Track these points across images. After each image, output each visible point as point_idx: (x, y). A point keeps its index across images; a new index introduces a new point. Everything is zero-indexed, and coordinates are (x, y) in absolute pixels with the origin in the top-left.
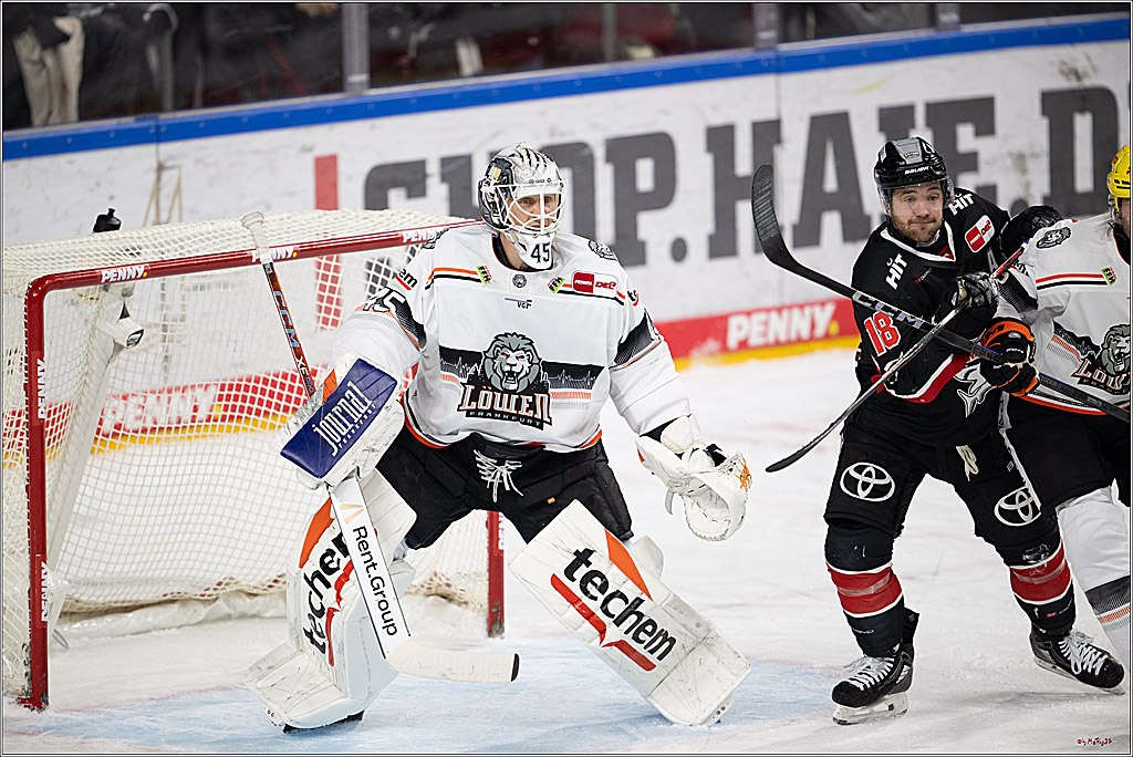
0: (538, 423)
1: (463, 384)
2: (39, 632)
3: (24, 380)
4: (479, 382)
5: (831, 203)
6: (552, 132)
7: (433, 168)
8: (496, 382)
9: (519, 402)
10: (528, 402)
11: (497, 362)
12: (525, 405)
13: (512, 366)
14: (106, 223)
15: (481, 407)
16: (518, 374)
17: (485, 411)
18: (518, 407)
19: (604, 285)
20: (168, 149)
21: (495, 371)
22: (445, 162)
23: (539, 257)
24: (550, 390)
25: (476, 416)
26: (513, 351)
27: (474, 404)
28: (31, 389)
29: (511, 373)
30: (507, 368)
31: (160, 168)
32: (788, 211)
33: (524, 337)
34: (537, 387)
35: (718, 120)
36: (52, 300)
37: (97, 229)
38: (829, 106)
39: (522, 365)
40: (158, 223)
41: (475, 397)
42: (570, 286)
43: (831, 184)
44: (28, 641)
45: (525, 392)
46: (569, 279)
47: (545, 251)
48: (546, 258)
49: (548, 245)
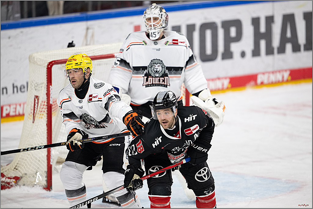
0: (166, 86)
1: (143, 77)
2: (50, 168)
3: (46, 92)
4: (148, 75)
5: (289, 40)
8: (152, 75)
9: (159, 80)
10: (162, 79)
11: (152, 68)
12: (161, 81)
13: (157, 69)
14: (71, 45)
15: (149, 83)
16: (159, 71)
17: (151, 85)
18: (159, 81)
20: (90, 23)
21: (152, 71)
22: (173, 28)
23: (152, 36)
24: (169, 76)
25: (148, 86)
26: (157, 64)
27: (147, 82)
28: (48, 94)
29: (156, 71)
30: (155, 70)
31: (88, 29)
32: (276, 42)
33: (159, 60)
34: (165, 75)
35: (255, 15)
36: (55, 68)
37: (68, 47)
38: (288, 11)
39: (159, 69)
40: (86, 45)
41: (147, 80)
42: (171, 43)
43: (289, 35)
44: (46, 170)
45: (161, 77)
46: (171, 41)
47: (154, 34)
48: (155, 36)
49: (155, 32)
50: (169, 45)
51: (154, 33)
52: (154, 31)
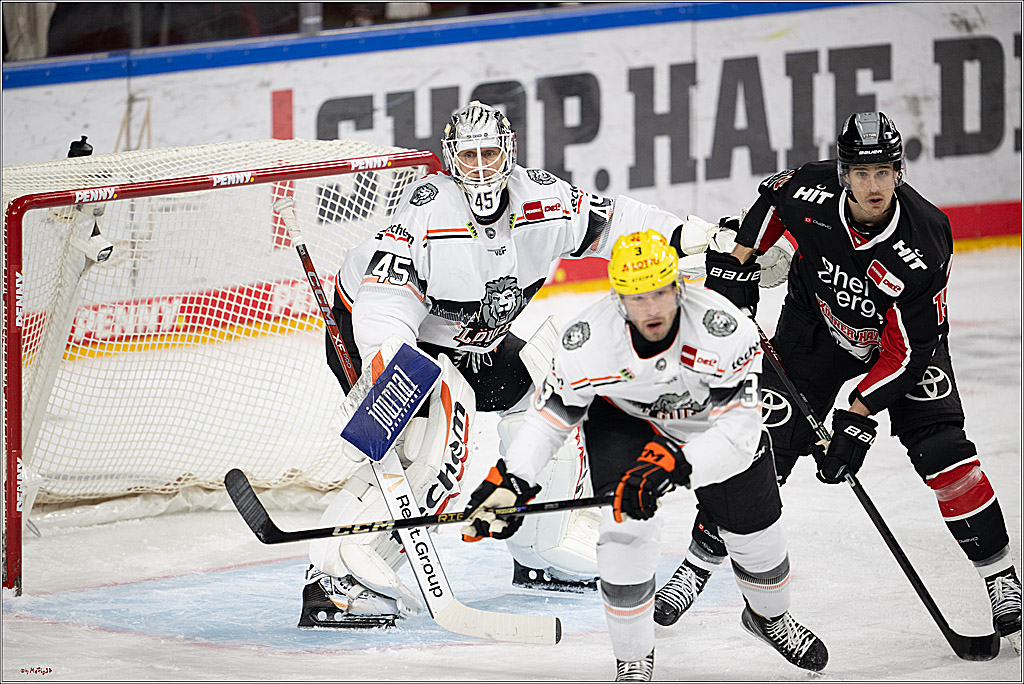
2: (14, 521)
4: (477, 325)
5: (741, 139)
6: (488, 72)
7: (380, 103)
11: (492, 306)
14: (79, 149)
19: (552, 208)
20: (139, 83)
21: (491, 315)
22: (390, 97)
23: (481, 205)
26: (502, 293)
28: (10, 299)
29: (504, 313)
30: (500, 310)
31: (131, 100)
32: (702, 145)
33: (509, 278)
35: (639, 63)
36: (31, 219)
37: (71, 155)
38: (740, 51)
40: (127, 149)
41: (471, 336)
43: (741, 122)
44: (4, 529)
46: (520, 212)
47: (486, 199)
48: (489, 205)
49: (490, 193)
50: (517, 226)
51: (485, 194)
52: (487, 189)
